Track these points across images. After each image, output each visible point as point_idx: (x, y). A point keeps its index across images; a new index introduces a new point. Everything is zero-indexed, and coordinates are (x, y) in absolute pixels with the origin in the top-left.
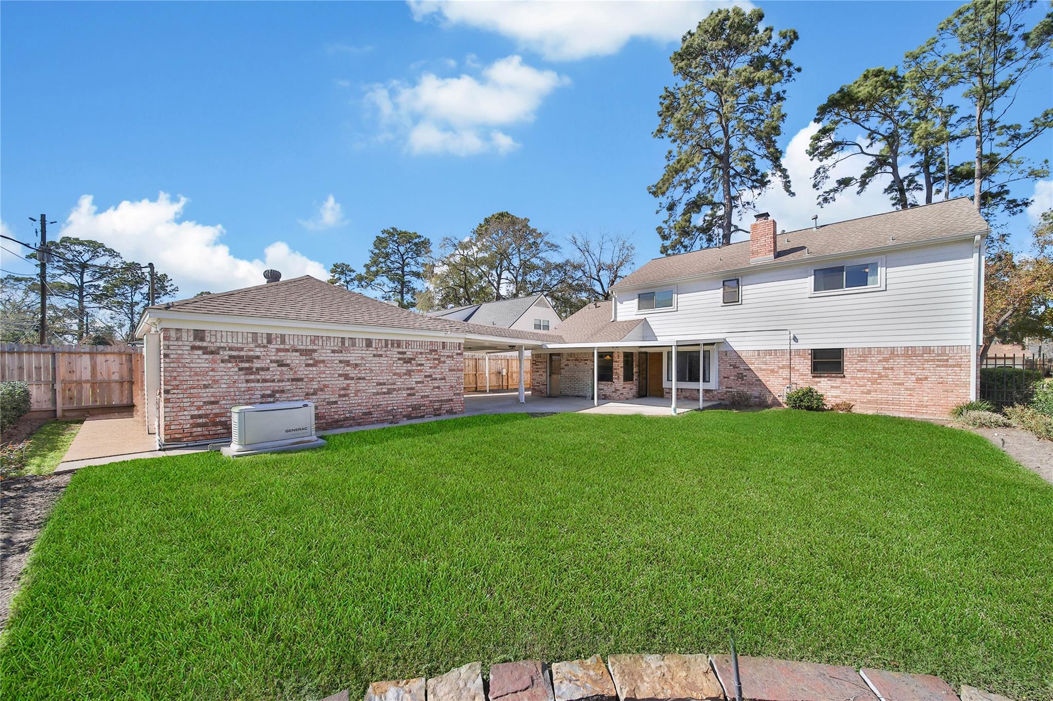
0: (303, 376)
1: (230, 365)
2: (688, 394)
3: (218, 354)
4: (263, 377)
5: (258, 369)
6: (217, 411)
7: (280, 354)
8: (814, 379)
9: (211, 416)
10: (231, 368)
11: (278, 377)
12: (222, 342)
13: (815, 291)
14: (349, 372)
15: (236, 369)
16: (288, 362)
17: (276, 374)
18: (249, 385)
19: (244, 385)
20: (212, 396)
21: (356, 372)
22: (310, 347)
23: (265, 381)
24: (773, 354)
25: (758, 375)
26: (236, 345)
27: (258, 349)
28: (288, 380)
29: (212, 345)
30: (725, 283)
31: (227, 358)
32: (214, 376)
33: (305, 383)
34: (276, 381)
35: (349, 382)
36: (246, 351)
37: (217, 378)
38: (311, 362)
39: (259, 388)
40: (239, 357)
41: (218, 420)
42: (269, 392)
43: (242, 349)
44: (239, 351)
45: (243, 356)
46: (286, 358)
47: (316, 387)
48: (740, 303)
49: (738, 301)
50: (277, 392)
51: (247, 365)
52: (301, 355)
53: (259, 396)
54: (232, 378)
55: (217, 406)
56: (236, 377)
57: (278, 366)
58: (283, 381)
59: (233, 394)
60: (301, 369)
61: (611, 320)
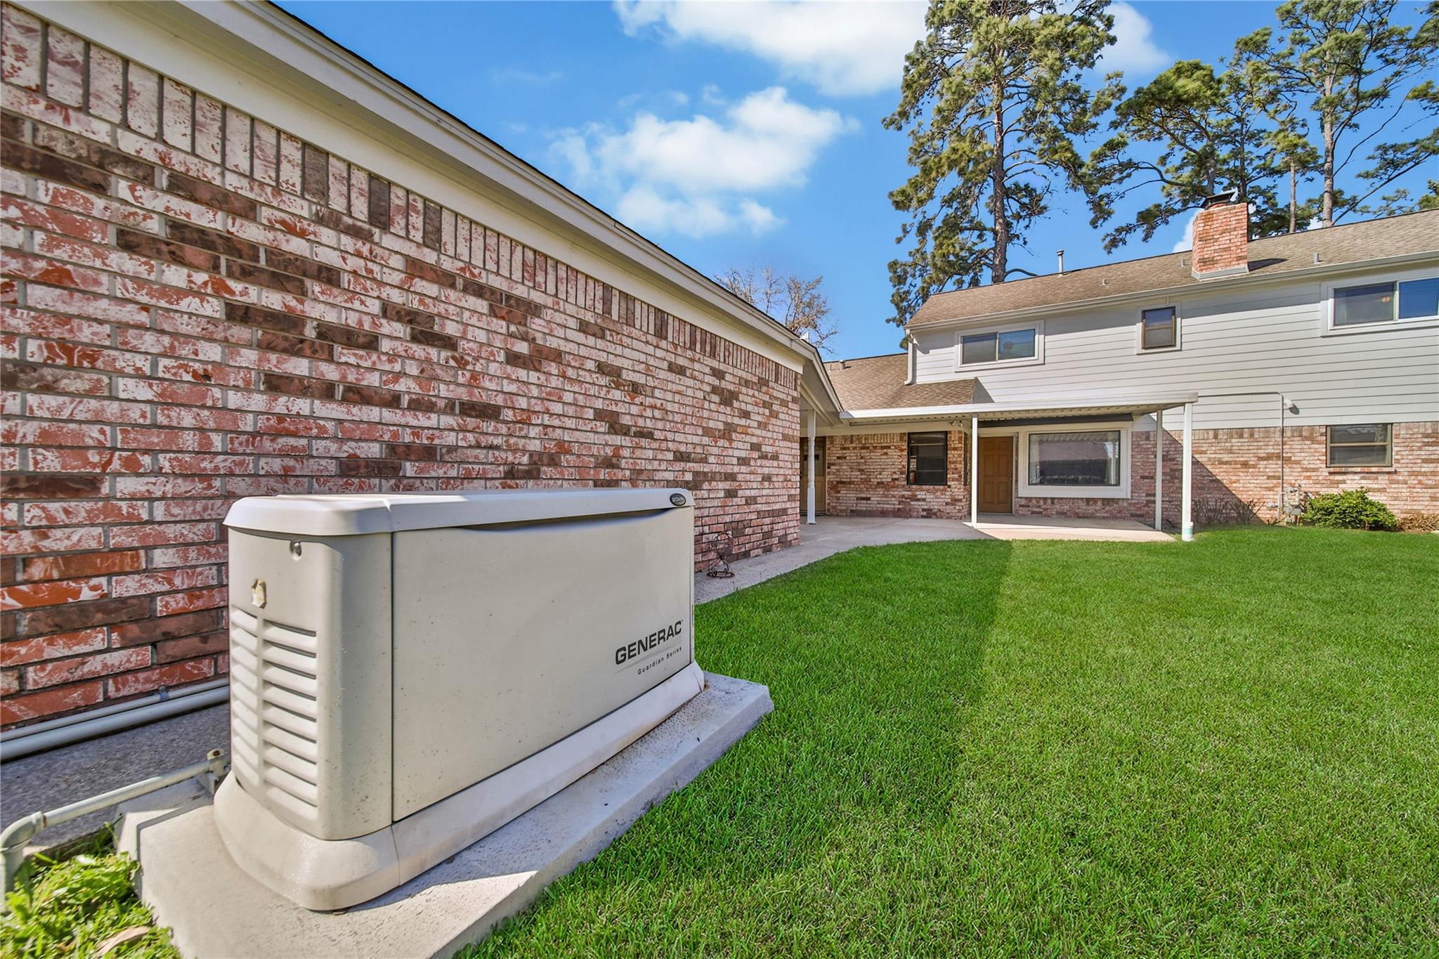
0: (499, 400)
1: (175, 276)
2: (1066, 507)
3: (100, 189)
4: (351, 378)
5: (327, 333)
6: (88, 538)
7: (420, 285)
8: (1332, 477)
9: (37, 571)
10: (181, 293)
11: (414, 387)
12: (125, 125)
13: (1335, 325)
14: (620, 408)
15: (213, 308)
16: (451, 329)
17: (402, 374)
18: (282, 404)
19: (258, 401)
20: (46, 441)
21: (635, 410)
22: (520, 291)
23: (358, 395)
24: (1245, 436)
25: (1215, 471)
26: (212, 174)
27: (327, 235)
28: (450, 407)
29: (56, 119)
30: (1147, 314)
31: (154, 226)
32: (64, 319)
33: (503, 429)
34: (405, 401)
35: (617, 440)
36: (271, 228)
37: (86, 333)
38: (522, 348)
39: (330, 426)
40: (231, 245)
41: (87, 594)
42: (373, 450)
43: (248, 210)
44: (235, 213)
45: (254, 247)
46: (441, 308)
47: (535, 446)
48: (1178, 347)
49: (1174, 346)
50: (409, 451)
51: (274, 300)
52: (493, 313)
53: (332, 467)
54: (185, 351)
55: (82, 507)
56: (213, 352)
57: (415, 339)
58: (430, 408)
59: (190, 440)
60: (494, 368)
61: (906, 383)
